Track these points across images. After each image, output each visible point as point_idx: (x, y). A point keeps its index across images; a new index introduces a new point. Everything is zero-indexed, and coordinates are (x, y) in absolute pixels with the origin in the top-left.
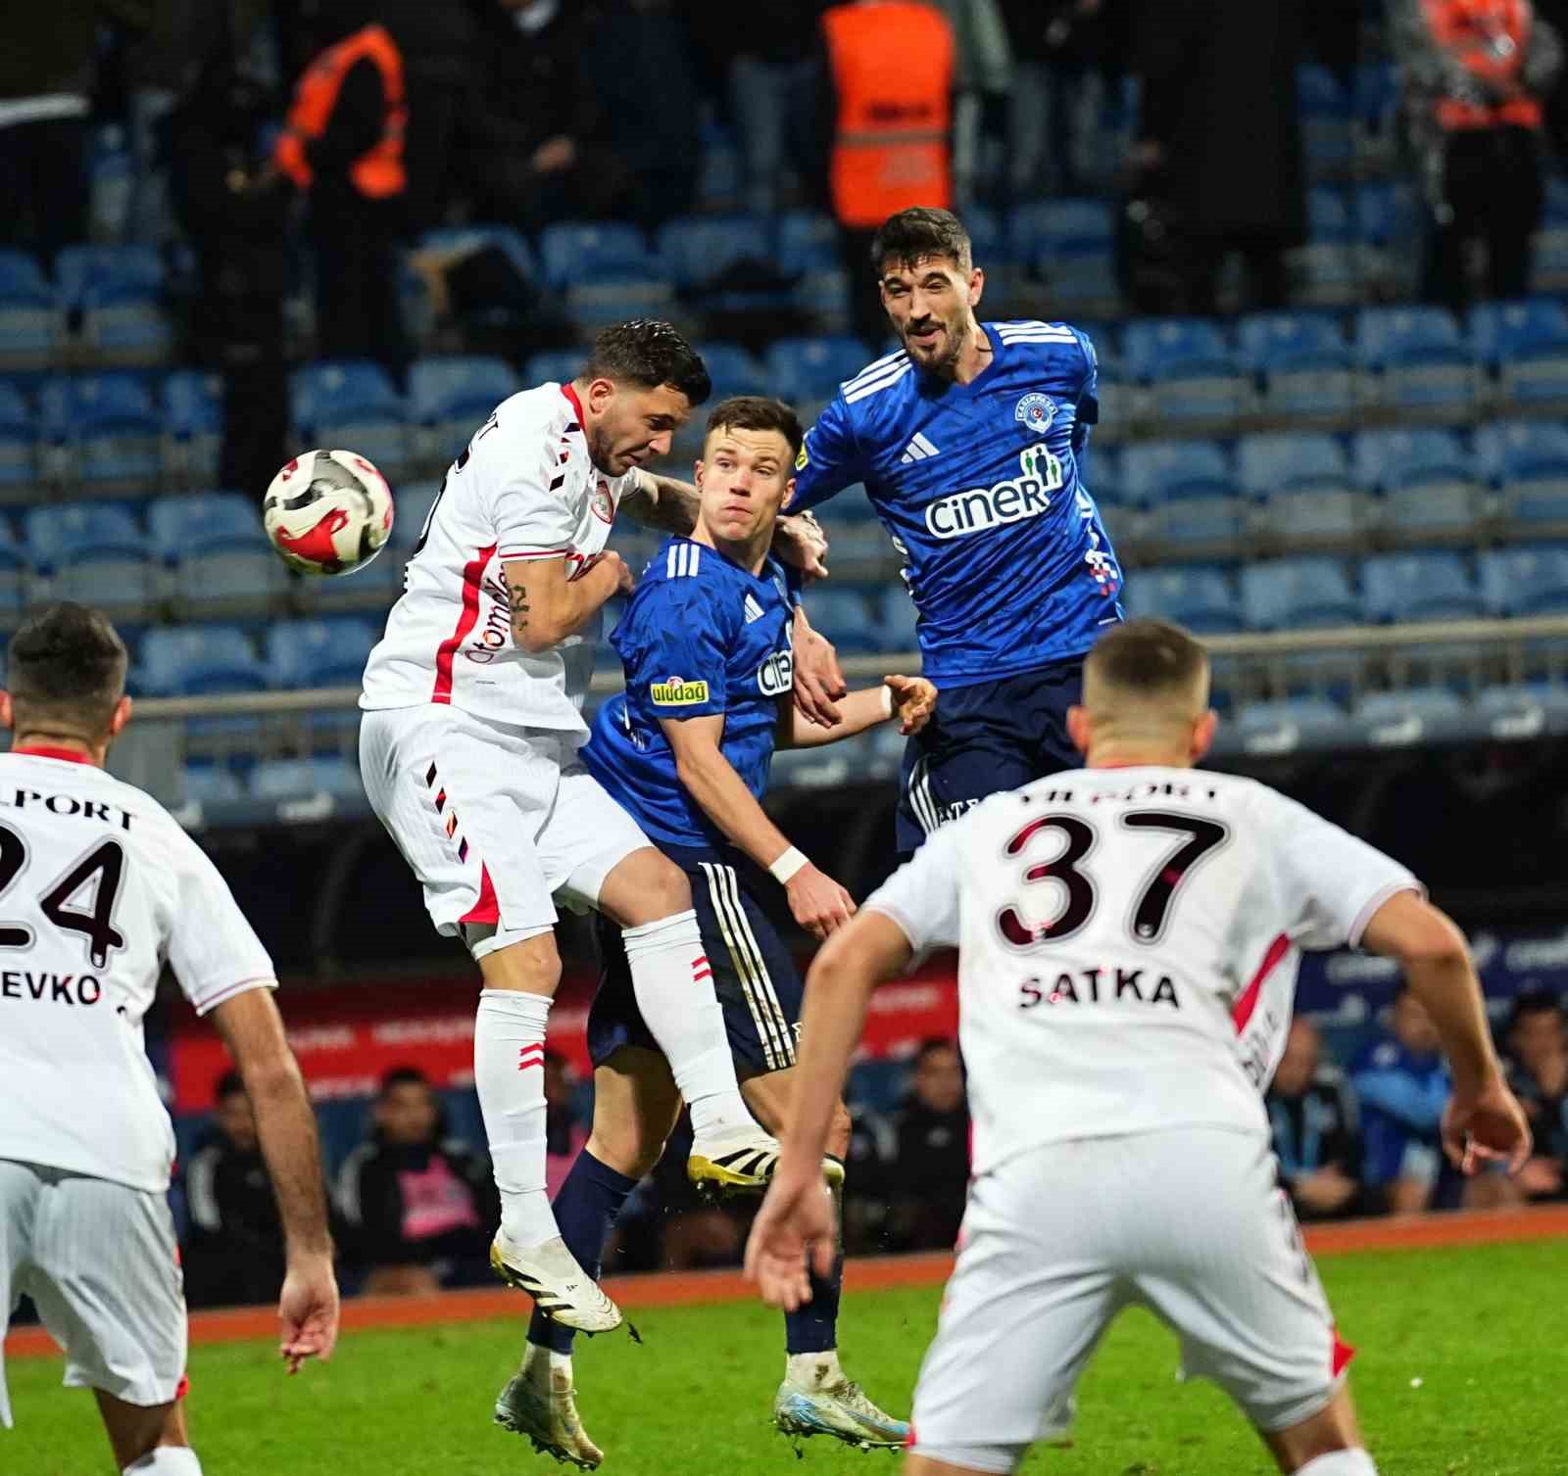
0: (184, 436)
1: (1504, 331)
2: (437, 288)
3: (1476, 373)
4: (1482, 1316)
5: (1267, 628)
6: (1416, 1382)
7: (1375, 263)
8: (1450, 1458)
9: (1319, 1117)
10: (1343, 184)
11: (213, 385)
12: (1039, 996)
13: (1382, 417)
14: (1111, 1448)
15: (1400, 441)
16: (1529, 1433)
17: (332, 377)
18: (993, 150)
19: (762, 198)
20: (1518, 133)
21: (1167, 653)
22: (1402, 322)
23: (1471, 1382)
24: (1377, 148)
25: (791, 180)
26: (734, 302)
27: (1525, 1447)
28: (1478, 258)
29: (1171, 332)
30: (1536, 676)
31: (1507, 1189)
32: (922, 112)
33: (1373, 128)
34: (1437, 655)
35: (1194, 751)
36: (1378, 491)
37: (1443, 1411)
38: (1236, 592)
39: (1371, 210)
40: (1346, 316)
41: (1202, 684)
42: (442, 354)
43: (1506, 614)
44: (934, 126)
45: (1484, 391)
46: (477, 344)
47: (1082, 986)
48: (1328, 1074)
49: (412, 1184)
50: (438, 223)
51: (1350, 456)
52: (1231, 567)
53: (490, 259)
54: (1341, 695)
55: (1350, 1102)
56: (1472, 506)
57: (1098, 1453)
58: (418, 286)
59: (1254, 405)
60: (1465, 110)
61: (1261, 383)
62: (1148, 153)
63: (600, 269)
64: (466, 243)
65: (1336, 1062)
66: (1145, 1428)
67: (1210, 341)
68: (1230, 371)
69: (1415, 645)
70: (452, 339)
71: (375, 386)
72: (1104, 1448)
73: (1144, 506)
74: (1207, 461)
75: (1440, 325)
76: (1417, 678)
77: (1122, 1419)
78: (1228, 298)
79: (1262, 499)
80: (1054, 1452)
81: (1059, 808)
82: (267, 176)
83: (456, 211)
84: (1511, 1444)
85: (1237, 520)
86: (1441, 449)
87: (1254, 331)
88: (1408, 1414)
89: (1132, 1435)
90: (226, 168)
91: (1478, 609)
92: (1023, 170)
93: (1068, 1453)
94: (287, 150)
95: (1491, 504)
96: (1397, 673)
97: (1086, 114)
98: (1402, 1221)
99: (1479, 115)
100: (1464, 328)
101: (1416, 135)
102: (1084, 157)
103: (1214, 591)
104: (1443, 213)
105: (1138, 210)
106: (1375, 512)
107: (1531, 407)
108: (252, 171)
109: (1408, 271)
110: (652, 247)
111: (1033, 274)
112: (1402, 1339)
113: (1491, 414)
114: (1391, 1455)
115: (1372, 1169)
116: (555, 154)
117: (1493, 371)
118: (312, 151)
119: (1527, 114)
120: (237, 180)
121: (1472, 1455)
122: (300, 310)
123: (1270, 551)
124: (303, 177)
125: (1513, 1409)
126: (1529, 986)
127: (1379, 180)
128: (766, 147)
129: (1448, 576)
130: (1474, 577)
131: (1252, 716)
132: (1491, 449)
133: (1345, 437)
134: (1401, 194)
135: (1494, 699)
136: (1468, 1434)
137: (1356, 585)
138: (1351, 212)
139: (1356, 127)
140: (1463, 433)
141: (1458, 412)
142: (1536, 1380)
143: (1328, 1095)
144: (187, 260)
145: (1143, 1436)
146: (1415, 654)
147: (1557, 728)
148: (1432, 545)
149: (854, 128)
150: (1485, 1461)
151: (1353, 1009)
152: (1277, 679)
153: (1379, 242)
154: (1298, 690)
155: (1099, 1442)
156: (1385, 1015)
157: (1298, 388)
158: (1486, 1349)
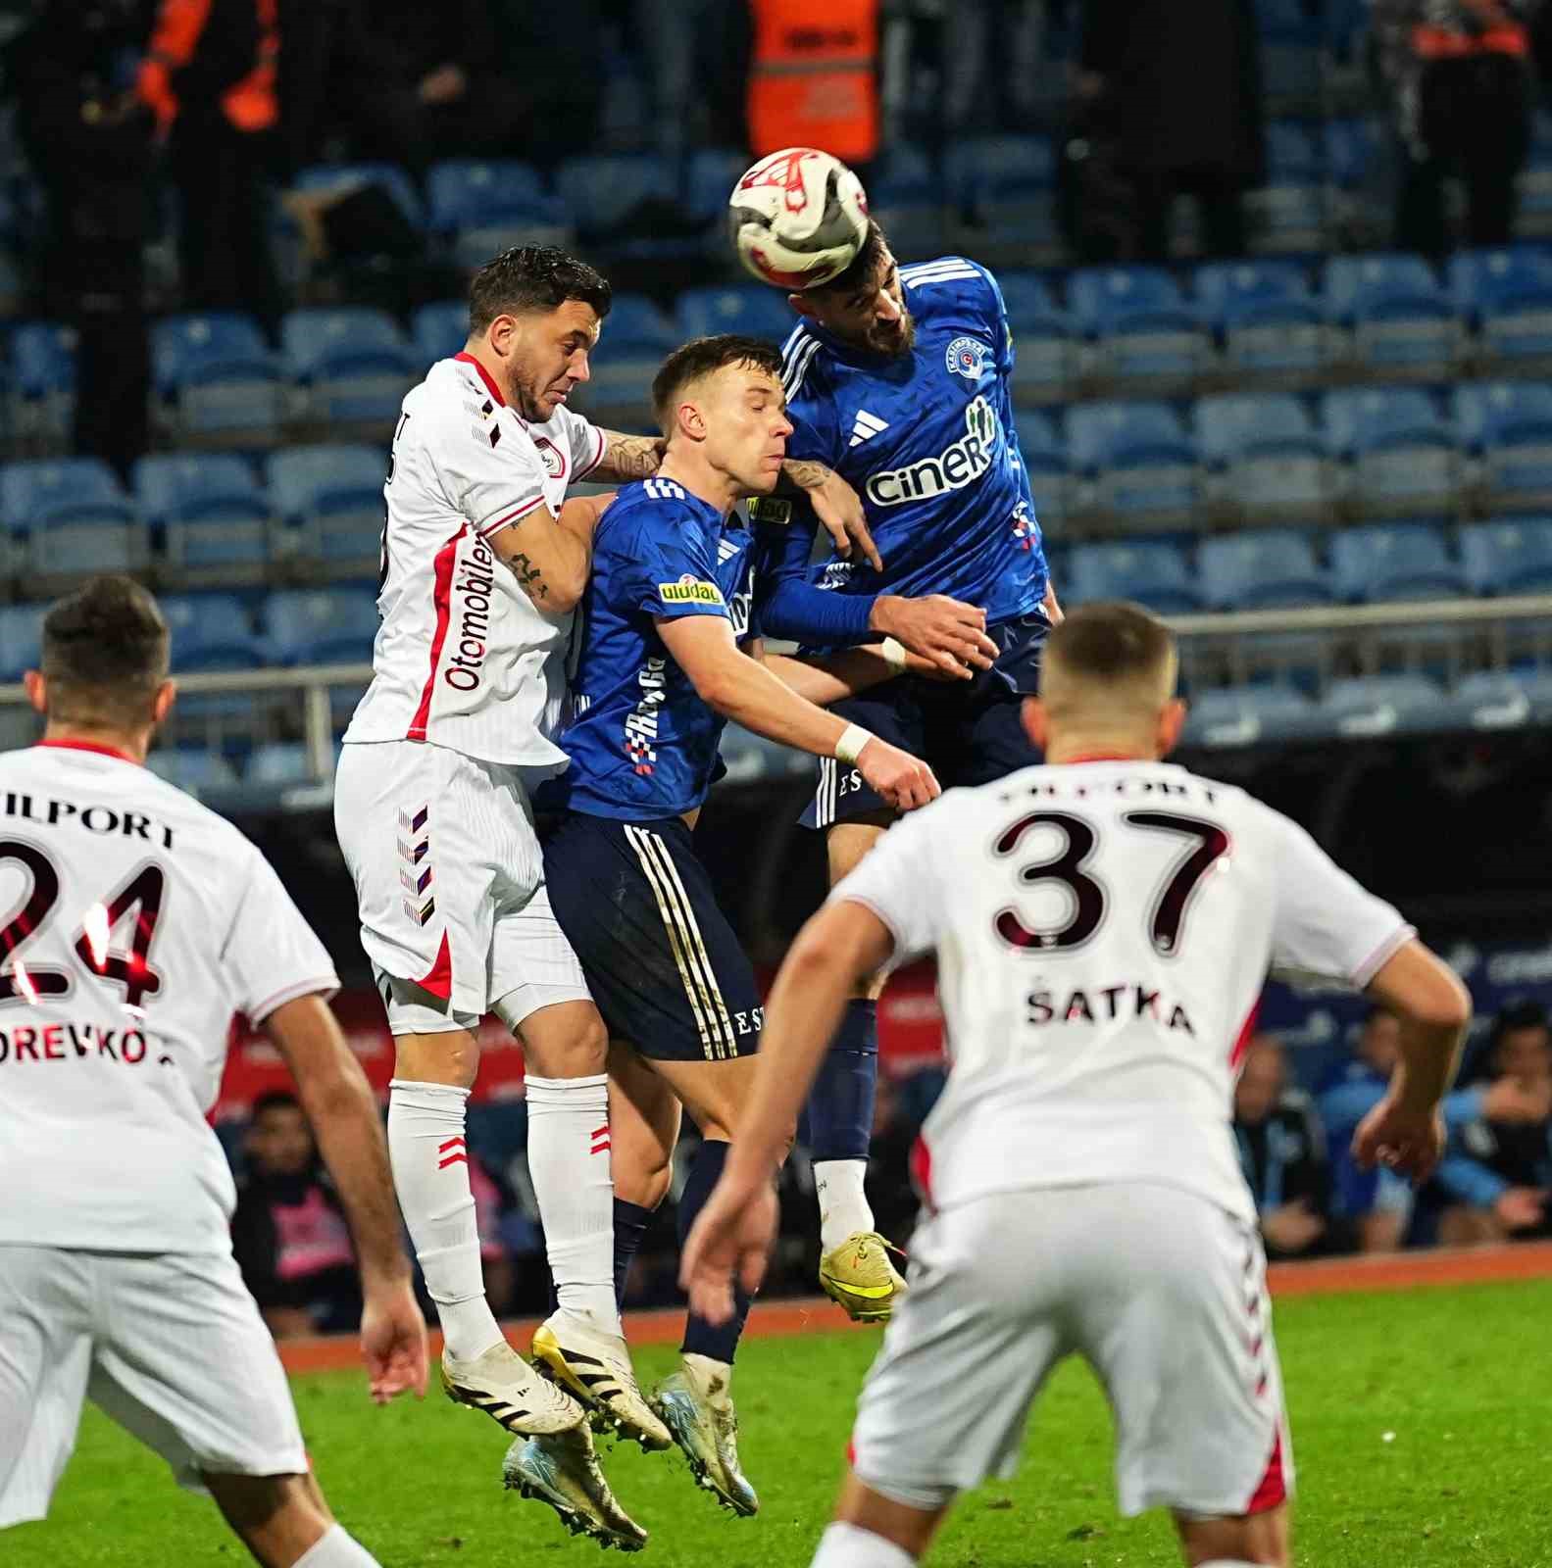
0: (34, 394)
1: (1486, 280)
2: (312, 230)
3: (1456, 328)
4: (1461, 1362)
5: (1226, 608)
6: (1389, 1437)
7: (1344, 207)
8: (1426, 1519)
9: (1283, 1145)
10: (1309, 120)
11: (67, 338)
12: (1050, 1013)
13: (1351, 375)
14: (1053, 1509)
15: (1372, 402)
16: (1513, 1492)
17: (198, 331)
18: (926, 80)
19: (671, 133)
20: (1503, 62)
21: (1130, 638)
22: (1374, 270)
23: (1448, 1436)
24: (1345, 78)
25: (701, 113)
26: (641, 247)
27: (1509, 1508)
28: (1456, 198)
29: (1120, 282)
30: (1521, 661)
31: (1487, 1225)
32: (846, 39)
33: (1343, 57)
34: (1413, 636)
35: (1161, 744)
36: (1348, 457)
37: (1418, 1468)
38: (1192, 568)
39: (1340, 149)
40: (1312, 265)
41: (1169, 669)
42: (318, 304)
43: (1488, 592)
44: (861, 53)
45: (1465, 348)
46: (357, 294)
47: (1099, 1005)
48: (1295, 1099)
49: (286, 1218)
50: (315, 160)
51: (1317, 420)
52: (1186, 541)
53: (372, 198)
54: (1307, 683)
55: (1317, 1128)
56: (1451, 472)
57: (1040, 1515)
58: (292, 230)
59: (1210, 361)
60: (1442, 36)
61: (1219, 338)
62: (1090, 85)
63: (492, 212)
64: (347, 182)
65: (1300, 1084)
66: (1091, 1487)
67: (1164, 292)
68: (1187, 325)
69: (1387, 626)
70: (330, 287)
71: (245, 340)
72: (1046, 1509)
73: (1090, 473)
74: (1161, 424)
75: (1416, 274)
76: (1390, 662)
77: (1066, 1477)
78: (1183, 243)
79: (1219, 466)
80: (990, 1514)
81: (1045, 804)
82: (126, 105)
83: (335, 147)
84: (1493, 1506)
85: (1193, 489)
86: (1420, 411)
87: (1212, 281)
88: (1381, 1470)
89: (1078, 1494)
90: (82, 99)
91: (1458, 588)
92: (958, 102)
93: (1008, 1514)
94: (151, 78)
95: (1472, 471)
96: (1368, 656)
97: (1027, 41)
98: (1373, 1260)
99: (1457, 42)
100: (1443, 279)
101: (1389, 65)
102: (1025, 89)
103: (1168, 567)
104: (1418, 151)
105: (1078, 149)
106: (1343, 479)
107: (1514, 364)
108: (109, 103)
109: (1382, 215)
110: (549, 186)
111: (970, 218)
112: (1372, 1389)
113: (1472, 371)
114: (1361, 1517)
115: (1339, 1203)
116: (442, 84)
117: (1474, 325)
118: (179, 80)
119: (1512, 41)
120: (92, 111)
121: (1450, 1518)
122: (162, 256)
123: (1229, 523)
124: (167, 109)
125: (1494, 1466)
126: (1514, 1001)
127: (1347, 115)
128: (675, 77)
129: (1424, 551)
130: (1454, 552)
131: (1210, 705)
132: (1472, 412)
133: (1311, 399)
134: (1373, 130)
135: (1474, 687)
136: (1445, 1493)
137: (1324, 561)
138: (1319, 149)
139: (1325, 57)
140: (1441, 393)
141: (1434, 370)
142: (1520, 1434)
143: (1293, 1121)
144: (36, 201)
145: (1089, 1495)
146: (1386, 637)
147: (1542, 717)
148: (1407, 517)
149: (772, 57)
150: (1465, 1523)
151: (1320, 1027)
152: (1238, 665)
153: (1349, 183)
154: (1260, 677)
155: (1041, 1502)
156: (1355, 1032)
157: (1258, 342)
158: (1468, 1399)
